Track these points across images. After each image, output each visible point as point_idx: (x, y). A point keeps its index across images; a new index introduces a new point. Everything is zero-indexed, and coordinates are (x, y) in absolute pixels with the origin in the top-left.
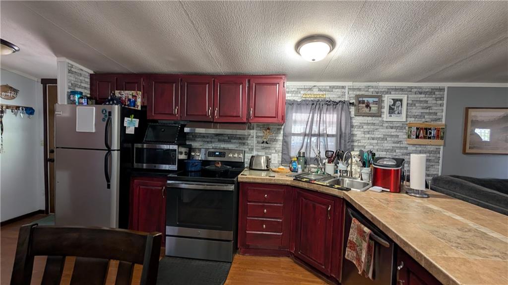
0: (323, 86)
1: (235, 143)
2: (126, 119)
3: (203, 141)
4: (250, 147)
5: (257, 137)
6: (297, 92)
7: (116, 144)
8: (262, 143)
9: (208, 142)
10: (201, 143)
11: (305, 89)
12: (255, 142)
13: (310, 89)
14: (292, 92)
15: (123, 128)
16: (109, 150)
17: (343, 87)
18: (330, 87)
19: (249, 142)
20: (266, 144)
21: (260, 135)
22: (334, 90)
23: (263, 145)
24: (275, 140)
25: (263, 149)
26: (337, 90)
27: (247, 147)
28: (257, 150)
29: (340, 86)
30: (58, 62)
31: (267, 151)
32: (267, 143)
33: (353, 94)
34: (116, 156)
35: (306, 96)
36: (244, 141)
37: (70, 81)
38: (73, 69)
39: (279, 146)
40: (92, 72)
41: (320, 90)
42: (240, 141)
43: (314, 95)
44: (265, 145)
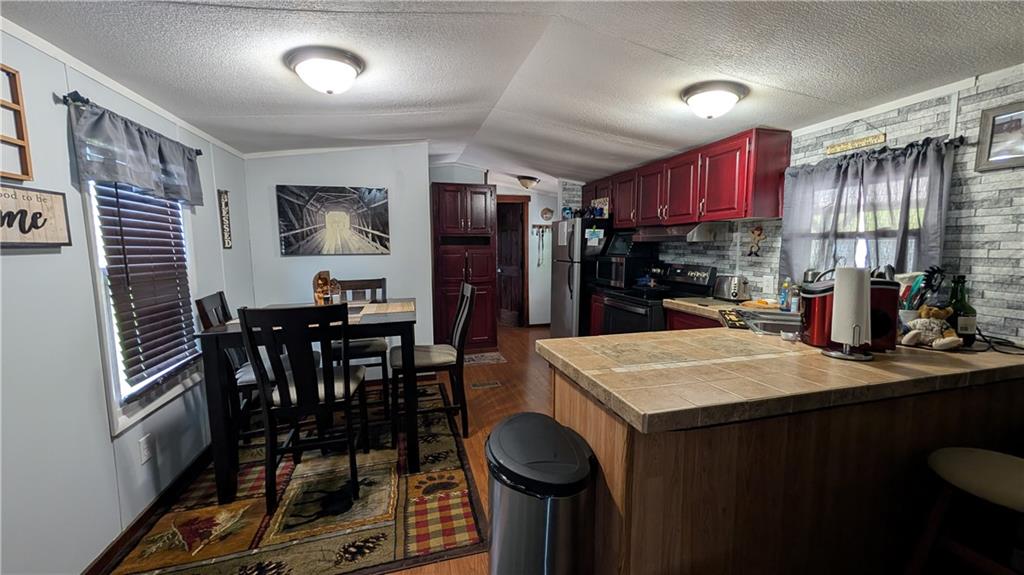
0: (878, 115)
1: (711, 256)
2: (587, 231)
3: (677, 254)
4: (731, 262)
5: (743, 244)
6: (818, 144)
7: (577, 257)
8: (749, 255)
9: (680, 255)
10: (673, 257)
11: (833, 135)
12: (739, 254)
13: (846, 131)
14: (805, 149)
15: (584, 241)
16: (572, 262)
17: (941, 101)
18: (899, 111)
19: (730, 253)
20: (755, 254)
21: (746, 240)
22: (911, 116)
23: (750, 258)
24: (771, 249)
25: (751, 265)
26: (919, 115)
27: (726, 262)
28: (742, 268)
29: (930, 102)
30: (559, 182)
31: (756, 269)
32: (757, 255)
33: (972, 111)
34: (577, 268)
35: (833, 150)
36: (724, 253)
37: (563, 198)
38: (567, 187)
39: (775, 260)
40: (584, 184)
41: (871, 126)
42: (718, 252)
43: (853, 142)
44: (754, 258)
